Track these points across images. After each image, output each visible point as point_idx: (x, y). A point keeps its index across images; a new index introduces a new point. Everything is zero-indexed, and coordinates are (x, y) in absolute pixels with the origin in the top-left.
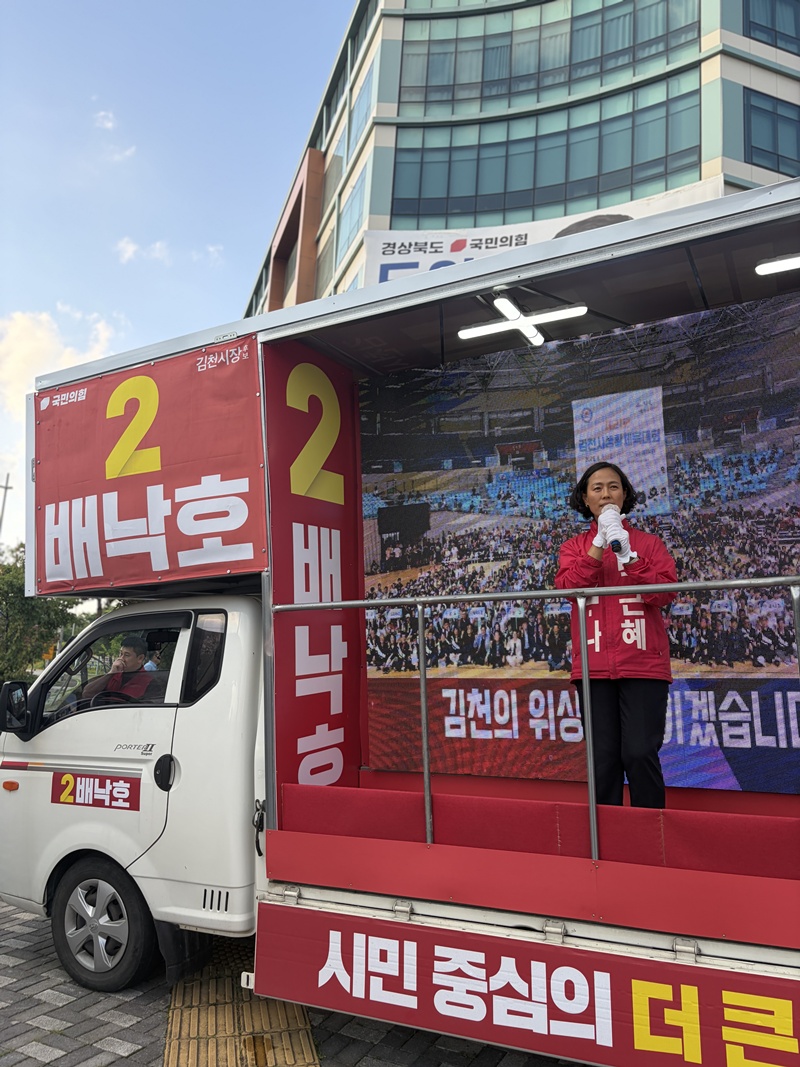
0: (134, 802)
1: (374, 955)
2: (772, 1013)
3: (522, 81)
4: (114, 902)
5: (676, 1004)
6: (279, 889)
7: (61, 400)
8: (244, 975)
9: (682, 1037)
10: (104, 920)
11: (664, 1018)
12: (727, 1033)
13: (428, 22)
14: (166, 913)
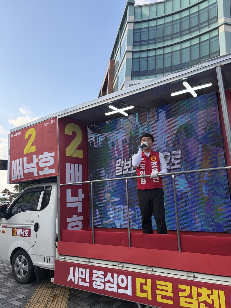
0: (29, 235)
1: (80, 273)
2: (167, 286)
3: (167, 37)
4: (25, 261)
5: (146, 284)
6: (61, 257)
7: (16, 135)
8: (51, 279)
9: (147, 293)
10: (23, 265)
11: (143, 288)
12: (158, 292)
13: (140, 23)
14: (36, 263)
